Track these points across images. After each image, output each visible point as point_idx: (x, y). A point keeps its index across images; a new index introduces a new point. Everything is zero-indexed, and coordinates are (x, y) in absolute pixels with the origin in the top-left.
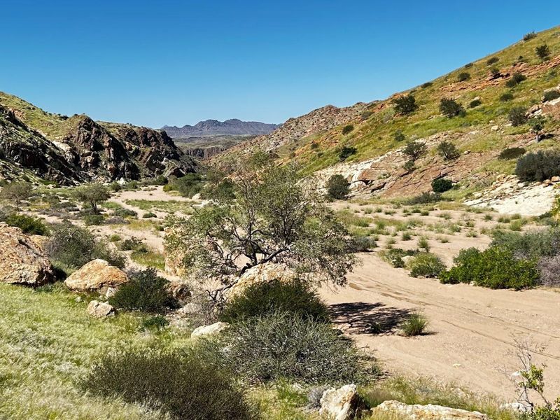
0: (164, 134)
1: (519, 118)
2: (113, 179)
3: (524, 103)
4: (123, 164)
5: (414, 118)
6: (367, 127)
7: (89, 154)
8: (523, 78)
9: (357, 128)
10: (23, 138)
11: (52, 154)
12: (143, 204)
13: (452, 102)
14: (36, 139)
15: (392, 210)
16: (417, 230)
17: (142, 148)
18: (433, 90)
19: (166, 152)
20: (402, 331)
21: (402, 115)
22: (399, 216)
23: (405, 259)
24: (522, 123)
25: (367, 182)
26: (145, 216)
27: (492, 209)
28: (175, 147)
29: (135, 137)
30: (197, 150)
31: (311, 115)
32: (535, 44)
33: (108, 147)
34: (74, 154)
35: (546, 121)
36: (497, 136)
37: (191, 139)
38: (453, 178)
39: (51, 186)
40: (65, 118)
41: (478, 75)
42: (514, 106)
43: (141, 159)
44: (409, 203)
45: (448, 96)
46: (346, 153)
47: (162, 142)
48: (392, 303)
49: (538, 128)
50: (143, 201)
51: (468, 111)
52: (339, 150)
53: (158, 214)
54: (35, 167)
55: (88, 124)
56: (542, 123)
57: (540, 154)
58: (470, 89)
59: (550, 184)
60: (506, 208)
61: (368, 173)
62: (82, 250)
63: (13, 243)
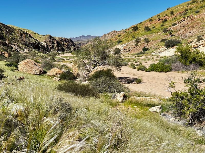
0: (70, 39)
1: (165, 31)
2: (58, 52)
3: (167, 27)
4: (60, 47)
5: (137, 32)
6: (125, 35)
7: (51, 45)
8: (167, 20)
9: (122, 35)
10: (33, 41)
11: (41, 45)
12: (66, 57)
13: (148, 27)
14: (37, 41)
15: (132, 56)
16: (139, 60)
17: (65, 43)
18: (143, 24)
19: (71, 44)
20: (135, 83)
21: (134, 31)
22: (134, 57)
23: (136, 67)
24: (166, 32)
25: (125, 50)
26: (67, 60)
27: (159, 55)
28: (74, 43)
29: (63, 41)
30: (80, 44)
31: (110, 33)
32: (170, 11)
33: (56, 43)
34: (47, 45)
35: (173, 31)
36: (160, 36)
37: (78, 41)
38: (148, 48)
39: (41, 54)
40: (44, 36)
41: (154, 20)
42: (164, 28)
43: (65, 46)
44: (136, 54)
45: (146, 26)
46: (119, 42)
47: (70, 42)
48: (132, 77)
49: (171, 33)
50: (66, 56)
51: (152, 29)
52: (117, 41)
53: (70, 59)
54: (37, 49)
55: (50, 37)
56: (172, 32)
57: (171, 40)
58: (152, 24)
59: (174, 48)
60: (162, 54)
61: (125, 47)
62: (51, 67)
63: (32, 64)
